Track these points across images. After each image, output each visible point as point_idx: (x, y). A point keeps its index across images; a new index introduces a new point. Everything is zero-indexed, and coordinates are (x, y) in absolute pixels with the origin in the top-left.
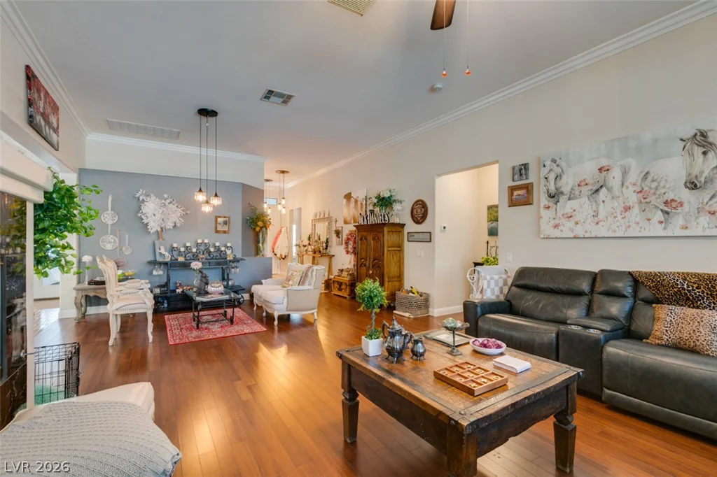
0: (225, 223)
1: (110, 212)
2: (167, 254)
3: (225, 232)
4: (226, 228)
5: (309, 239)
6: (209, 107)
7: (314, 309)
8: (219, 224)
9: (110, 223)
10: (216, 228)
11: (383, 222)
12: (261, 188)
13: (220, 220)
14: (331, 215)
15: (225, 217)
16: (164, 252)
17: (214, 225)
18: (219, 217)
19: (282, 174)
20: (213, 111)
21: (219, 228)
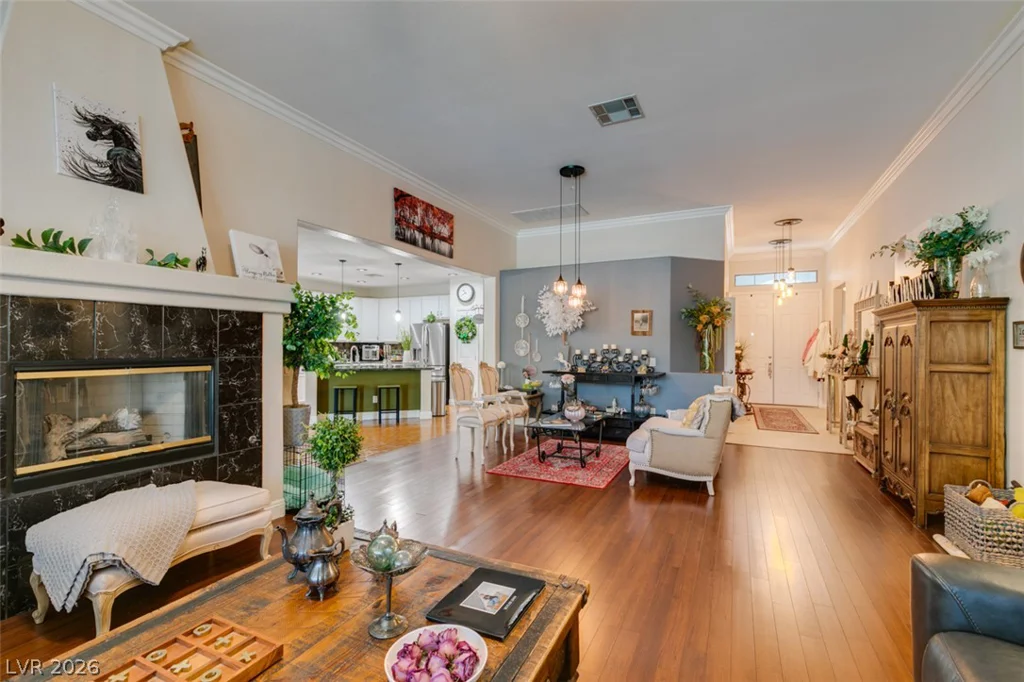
0: (645, 320)
1: (522, 314)
2: (566, 363)
3: (644, 333)
4: (646, 328)
5: (845, 344)
6: (571, 163)
7: (709, 475)
8: (637, 321)
9: (523, 326)
10: (633, 327)
11: (925, 298)
12: (720, 259)
13: (638, 316)
14: (881, 292)
15: (644, 312)
16: (562, 361)
17: (630, 325)
18: (637, 312)
19: (787, 227)
20: (576, 167)
21: (637, 328)
